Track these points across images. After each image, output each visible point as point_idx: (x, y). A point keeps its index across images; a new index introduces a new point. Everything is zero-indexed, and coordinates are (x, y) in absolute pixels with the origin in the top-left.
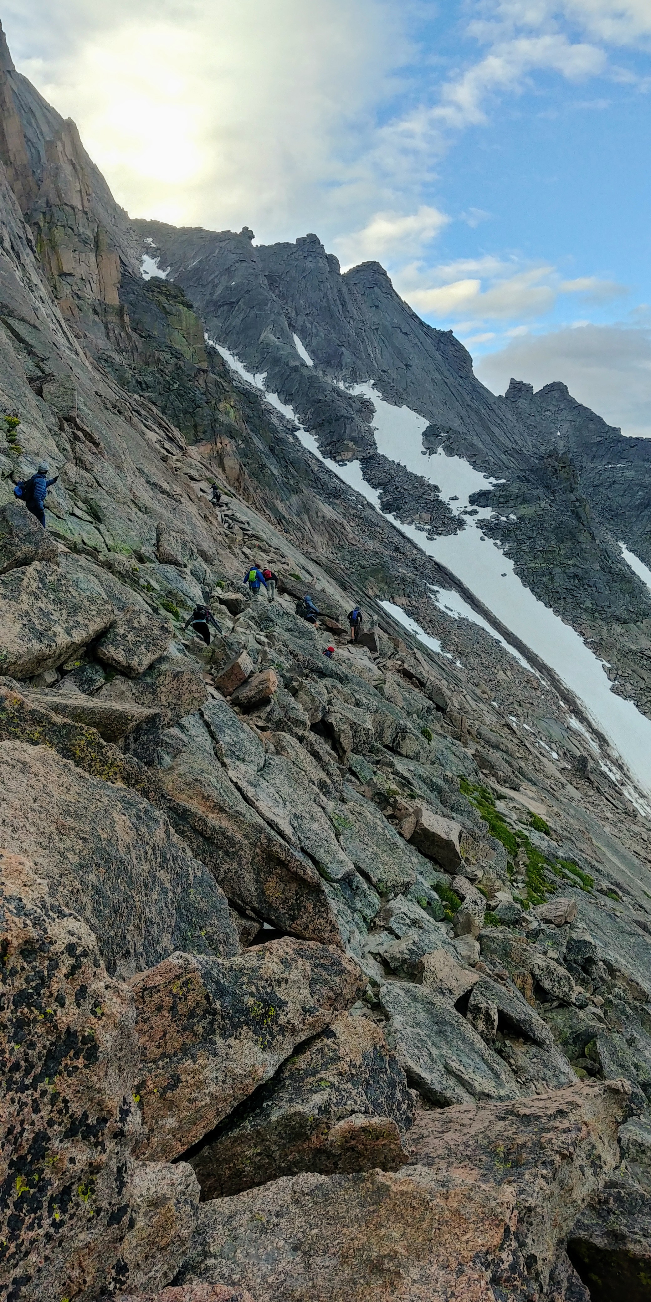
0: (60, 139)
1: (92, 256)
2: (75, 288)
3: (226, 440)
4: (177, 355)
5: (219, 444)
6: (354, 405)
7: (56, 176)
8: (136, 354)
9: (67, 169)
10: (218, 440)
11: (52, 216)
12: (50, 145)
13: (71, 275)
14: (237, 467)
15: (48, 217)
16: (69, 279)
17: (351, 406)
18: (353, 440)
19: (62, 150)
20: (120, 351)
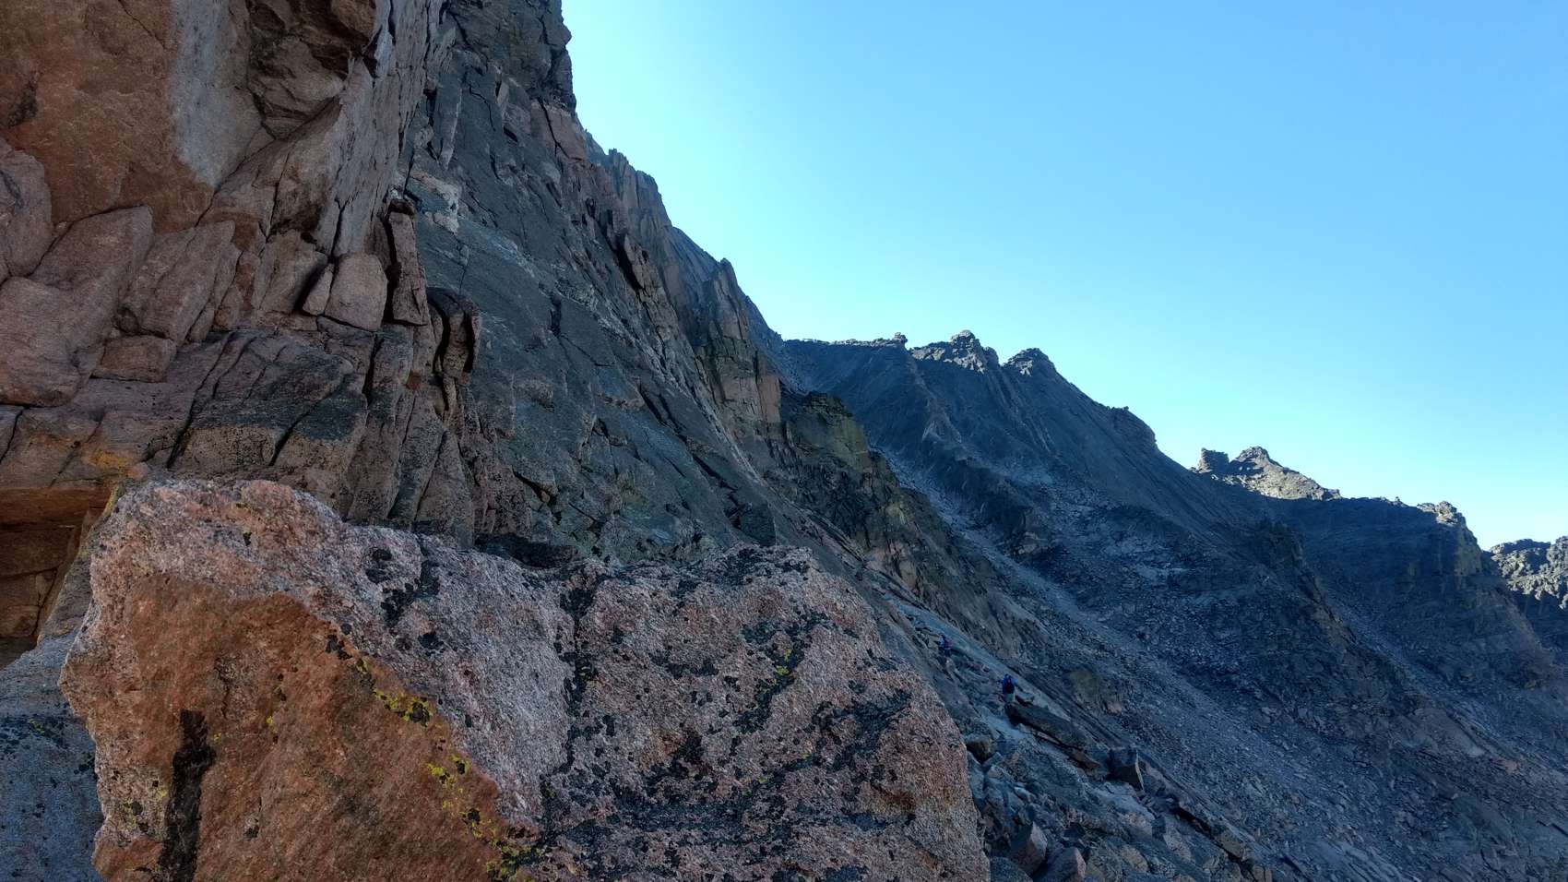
0: (717, 279)
1: (753, 382)
2: (738, 412)
3: (900, 546)
4: (840, 463)
5: (893, 550)
6: (1031, 494)
7: (715, 312)
8: (800, 468)
9: (725, 305)
10: (891, 545)
11: (713, 348)
12: (708, 286)
13: (733, 400)
14: (914, 572)
15: (710, 351)
16: (731, 405)
17: (1028, 495)
18: (1034, 530)
19: (720, 287)
20: (784, 467)
